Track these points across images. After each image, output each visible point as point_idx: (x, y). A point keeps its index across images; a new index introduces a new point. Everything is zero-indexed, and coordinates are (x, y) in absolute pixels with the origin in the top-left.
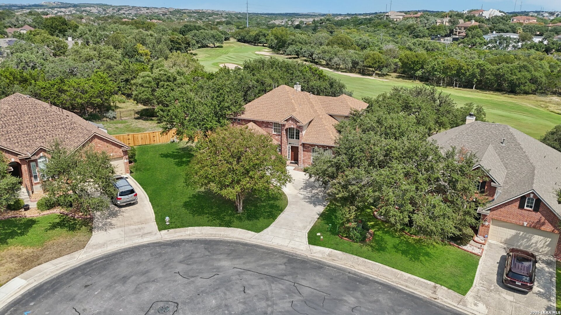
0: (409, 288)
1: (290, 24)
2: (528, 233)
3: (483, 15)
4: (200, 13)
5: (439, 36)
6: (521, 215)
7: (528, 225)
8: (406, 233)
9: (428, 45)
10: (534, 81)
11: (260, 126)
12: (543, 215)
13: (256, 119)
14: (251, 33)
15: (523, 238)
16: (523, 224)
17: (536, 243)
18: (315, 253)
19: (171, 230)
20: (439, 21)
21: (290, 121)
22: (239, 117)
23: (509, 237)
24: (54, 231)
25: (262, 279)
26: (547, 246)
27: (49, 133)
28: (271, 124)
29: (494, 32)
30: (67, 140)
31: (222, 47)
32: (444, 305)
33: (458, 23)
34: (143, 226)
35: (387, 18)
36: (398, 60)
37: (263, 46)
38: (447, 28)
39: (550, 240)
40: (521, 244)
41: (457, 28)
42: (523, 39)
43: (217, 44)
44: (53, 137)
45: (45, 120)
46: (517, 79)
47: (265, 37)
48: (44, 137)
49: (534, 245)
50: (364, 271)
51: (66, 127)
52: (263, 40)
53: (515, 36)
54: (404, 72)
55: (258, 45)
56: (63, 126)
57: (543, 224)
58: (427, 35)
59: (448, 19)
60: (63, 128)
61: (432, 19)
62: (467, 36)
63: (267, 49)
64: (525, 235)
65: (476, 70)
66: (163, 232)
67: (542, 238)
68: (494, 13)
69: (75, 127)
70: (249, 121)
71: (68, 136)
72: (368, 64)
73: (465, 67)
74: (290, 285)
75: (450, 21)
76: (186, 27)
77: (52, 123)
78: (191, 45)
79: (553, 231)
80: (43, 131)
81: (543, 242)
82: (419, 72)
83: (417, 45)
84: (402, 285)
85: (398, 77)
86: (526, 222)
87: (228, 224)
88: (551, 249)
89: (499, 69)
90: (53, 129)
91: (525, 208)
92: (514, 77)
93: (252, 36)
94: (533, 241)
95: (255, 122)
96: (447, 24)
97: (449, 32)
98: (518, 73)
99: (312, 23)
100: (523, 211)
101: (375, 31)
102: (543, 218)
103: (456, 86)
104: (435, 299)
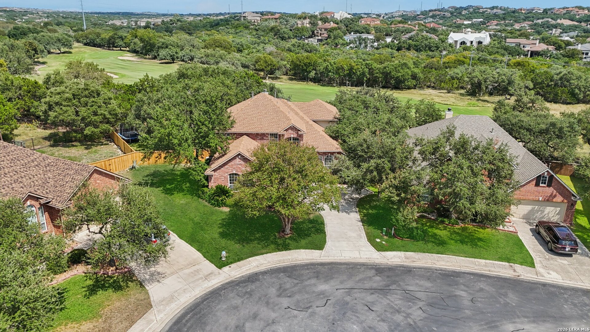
0: (492, 271)
1: (134, 24)
2: (542, 206)
3: (335, 17)
4: (8, 11)
5: (303, 37)
6: (537, 191)
7: (543, 200)
8: (447, 224)
9: (307, 46)
10: (414, 77)
11: (254, 139)
12: (555, 189)
13: (250, 131)
14: (103, 36)
15: (537, 211)
16: (539, 199)
17: (548, 214)
18: (391, 258)
19: (233, 266)
20: (299, 22)
21: (290, 131)
22: (230, 131)
23: (526, 212)
24: (98, 296)
25: (372, 294)
26: (557, 214)
27: (23, 174)
28: (267, 135)
29: (352, 33)
30: (51, 180)
31: (70, 53)
32: (529, 280)
33: (317, 25)
34: (197, 267)
35: (244, 19)
36: (286, 63)
37: (121, 50)
38: (309, 29)
39: (559, 209)
40: (536, 217)
41: (318, 29)
42: (378, 39)
43: (63, 50)
44: (30, 178)
45: (8, 158)
46: (402, 76)
47: (123, 40)
48: (20, 180)
49: (547, 215)
50: (446, 266)
51: (40, 165)
52: (121, 43)
53: (371, 37)
54: (295, 75)
55: (113, 50)
56: (36, 163)
57: (555, 196)
58: (292, 37)
59: (308, 21)
60: (37, 165)
61: (292, 21)
62: (329, 37)
63: (129, 54)
64: (540, 208)
65: (365, 69)
66: (226, 269)
67: (553, 208)
68: (344, 15)
69: (50, 163)
70: (241, 135)
71: (49, 175)
72: (261, 67)
73: (356, 67)
74: (402, 293)
75: (310, 23)
76: (17, 29)
77: (19, 161)
78: (39, 51)
79: (563, 201)
80: (14, 173)
81: (554, 211)
82: (312, 74)
83: (296, 46)
84: (485, 271)
85: (291, 79)
86: (541, 197)
87: (286, 247)
88: (560, 217)
89: (385, 68)
90: (25, 169)
91: (541, 185)
92: (400, 74)
93: (105, 38)
94: (545, 213)
95: (248, 135)
96: (308, 25)
97: (311, 33)
98: (401, 71)
99: (162, 24)
100: (539, 188)
101: (237, 33)
102: (555, 191)
103: (349, 86)
104: (518, 276)
